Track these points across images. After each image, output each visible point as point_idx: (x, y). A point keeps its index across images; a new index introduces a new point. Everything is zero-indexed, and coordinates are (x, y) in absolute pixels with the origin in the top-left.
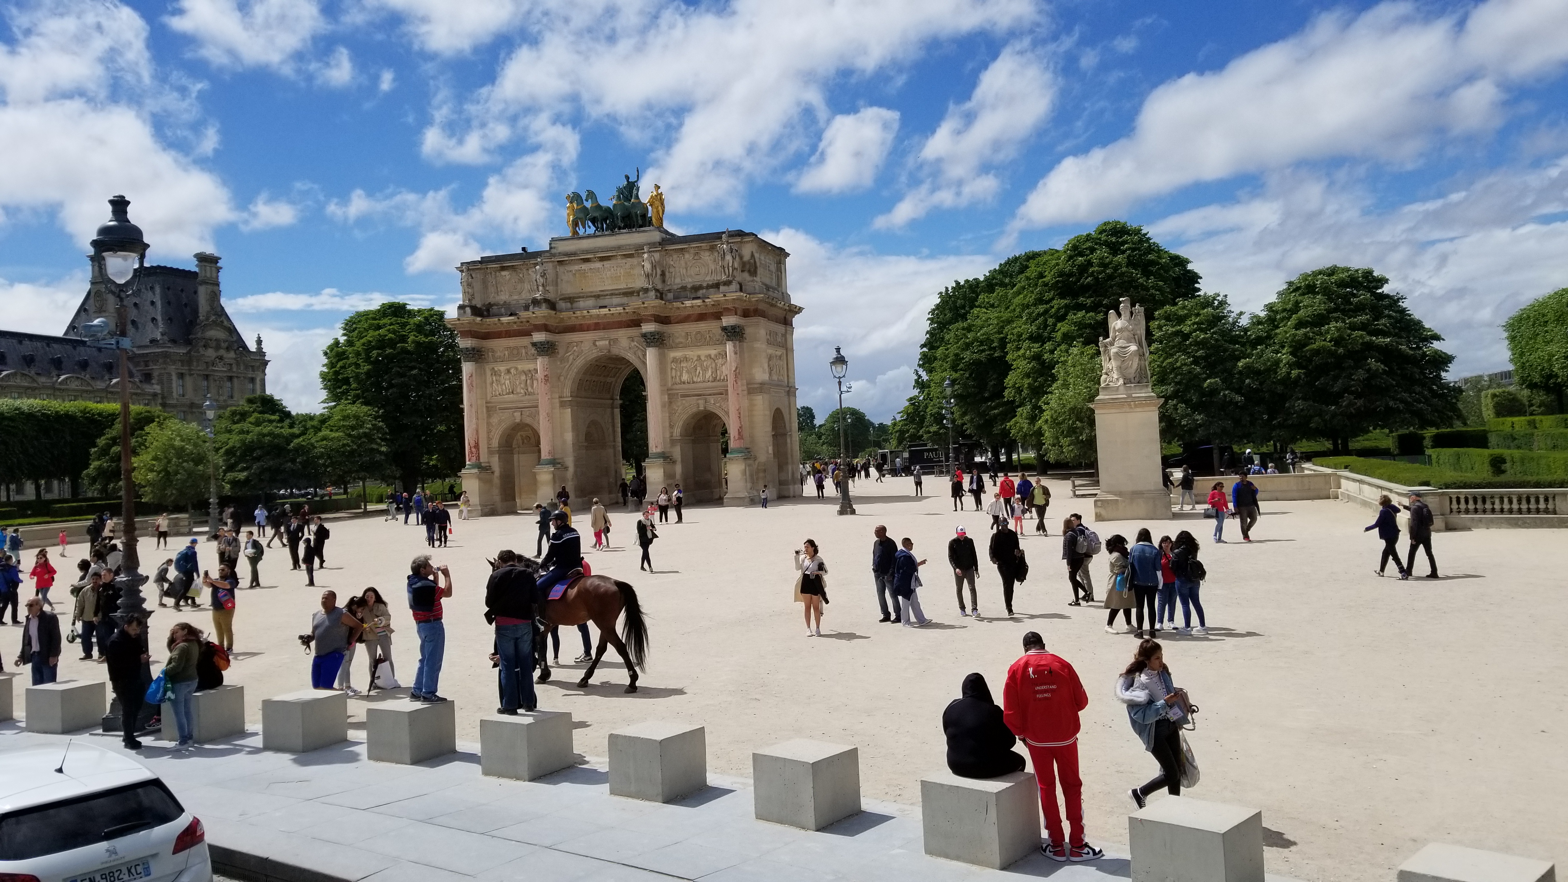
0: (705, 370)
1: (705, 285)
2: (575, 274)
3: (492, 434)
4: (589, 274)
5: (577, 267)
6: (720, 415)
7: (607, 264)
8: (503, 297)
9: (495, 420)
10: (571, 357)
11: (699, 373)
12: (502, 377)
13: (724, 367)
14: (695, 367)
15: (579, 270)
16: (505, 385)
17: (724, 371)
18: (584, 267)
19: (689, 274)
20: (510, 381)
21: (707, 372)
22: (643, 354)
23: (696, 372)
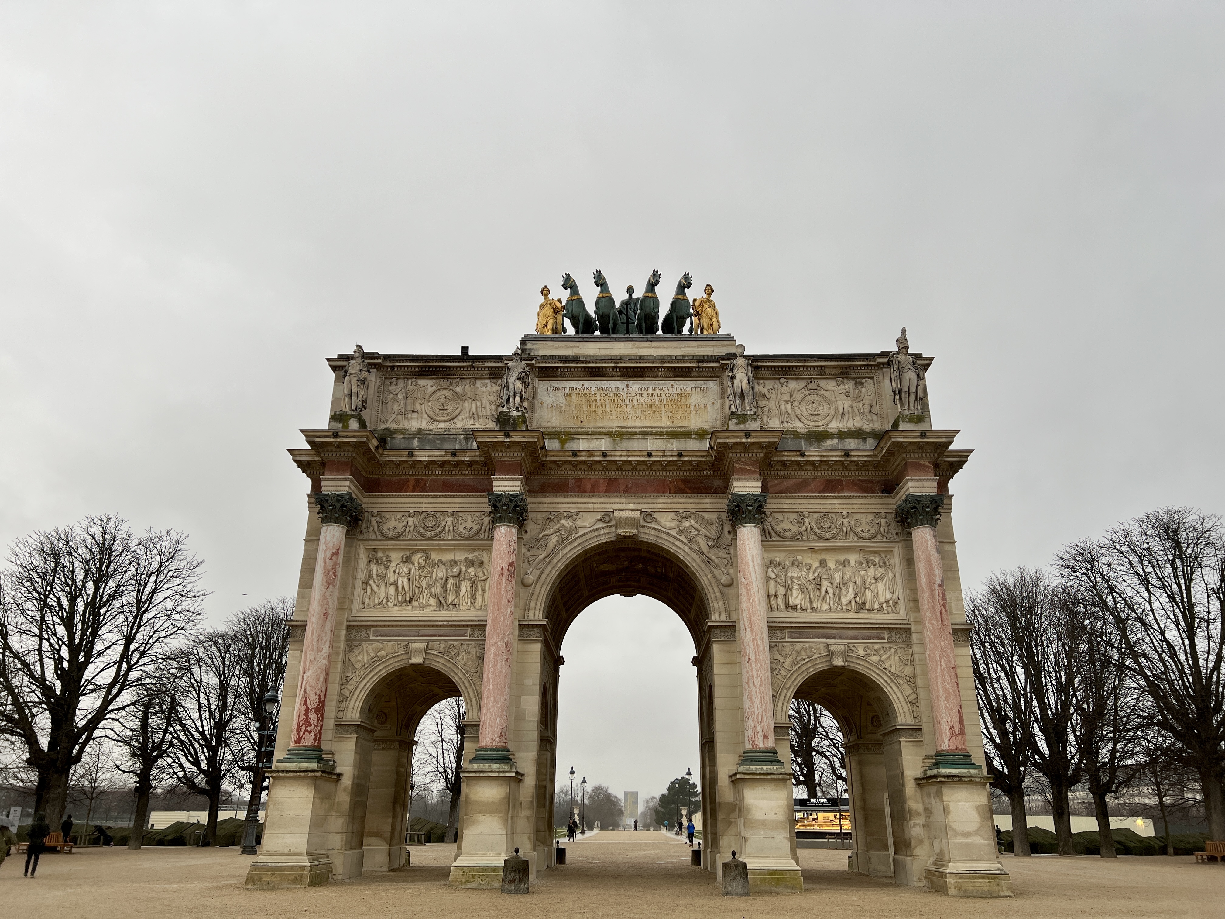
0: (840, 588)
1: (834, 431)
2: (569, 395)
3: (351, 687)
4: (598, 397)
5: (574, 384)
6: (880, 682)
7: (636, 385)
8: (415, 424)
9: (362, 657)
10: (554, 539)
11: (827, 591)
12: (392, 570)
13: (881, 585)
14: (819, 579)
15: (580, 390)
16: (397, 587)
17: (880, 592)
18: (587, 384)
19: (798, 413)
20: (409, 579)
21: (844, 592)
22: (710, 544)
23: (820, 589)
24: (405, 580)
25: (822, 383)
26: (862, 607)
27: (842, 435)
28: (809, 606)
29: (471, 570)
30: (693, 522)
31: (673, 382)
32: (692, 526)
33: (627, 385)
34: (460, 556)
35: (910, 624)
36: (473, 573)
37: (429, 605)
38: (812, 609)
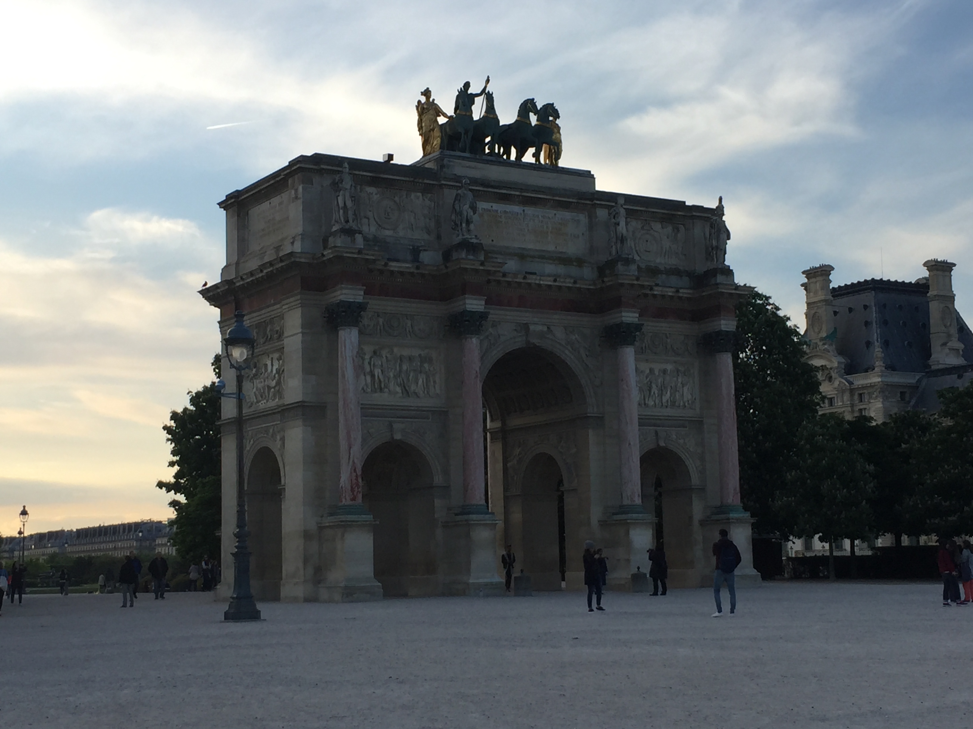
0: (662, 390)
1: (662, 268)
4: (504, 220)
6: (683, 457)
7: (530, 210)
11: (654, 393)
12: (366, 362)
13: (685, 389)
14: (649, 383)
15: (490, 211)
16: (373, 376)
17: (685, 394)
18: (495, 206)
19: (637, 249)
20: (382, 370)
21: (664, 393)
22: (587, 354)
23: (650, 391)
24: (380, 371)
25: (653, 224)
26: (673, 404)
27: (667, 272)
28: (643, 402)
29: (426, 365)
30: (577, 336)
31: (555, 212)
32: (576, 338)
33: (524, 211)
34: (416, 352)
35: (703, 418)
36: (427, 368)
37: (397, 393)
38: (645, 404)
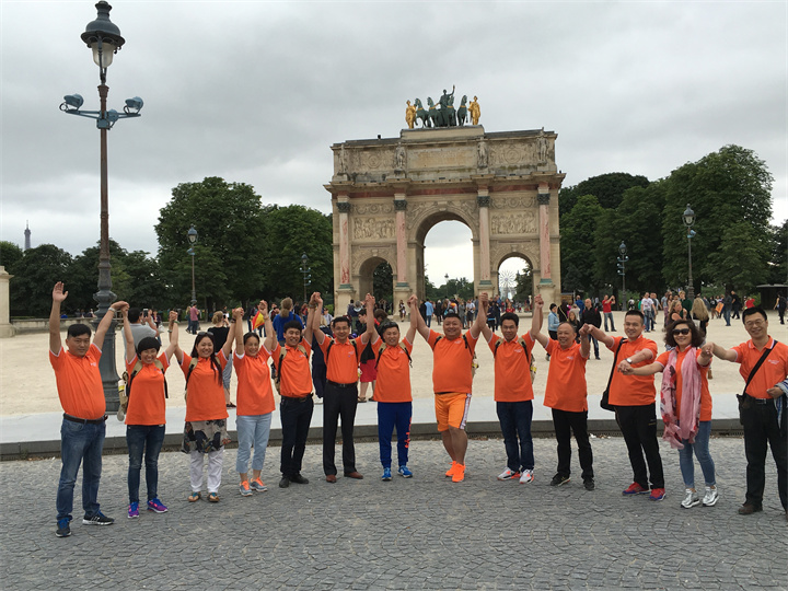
1: (519, 166)
2: (420, 155)
3: (356, 265)
4: (431, 155)
5: (422, 151)
8: (364, 170)
9: (357, 255)
11: (513, 226)
12: (363, 225)
13: (531, 223)
14: (510, 222)
15: (424, 153)
16: (365, 231)
17: (531, 226)
18: (426, 150)
19: (506, 158)
21: (518, 226)
22: (472, 212)
23: (510, 226)
24: (368, 228)
26: (524, 231)
27: (521, 168)
30: (466, 204)
31: (458, 148)
33: (441, 150)
34: (385, 219)
35: (539, 237)
36: (390, 225)
37: (377, 237)
38: (507, 233)
